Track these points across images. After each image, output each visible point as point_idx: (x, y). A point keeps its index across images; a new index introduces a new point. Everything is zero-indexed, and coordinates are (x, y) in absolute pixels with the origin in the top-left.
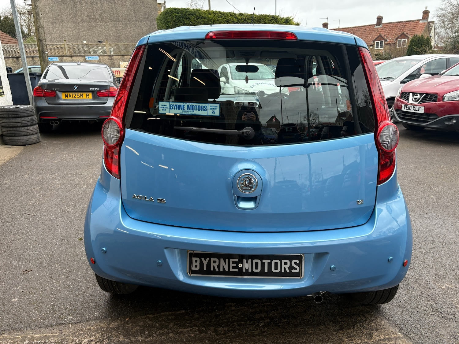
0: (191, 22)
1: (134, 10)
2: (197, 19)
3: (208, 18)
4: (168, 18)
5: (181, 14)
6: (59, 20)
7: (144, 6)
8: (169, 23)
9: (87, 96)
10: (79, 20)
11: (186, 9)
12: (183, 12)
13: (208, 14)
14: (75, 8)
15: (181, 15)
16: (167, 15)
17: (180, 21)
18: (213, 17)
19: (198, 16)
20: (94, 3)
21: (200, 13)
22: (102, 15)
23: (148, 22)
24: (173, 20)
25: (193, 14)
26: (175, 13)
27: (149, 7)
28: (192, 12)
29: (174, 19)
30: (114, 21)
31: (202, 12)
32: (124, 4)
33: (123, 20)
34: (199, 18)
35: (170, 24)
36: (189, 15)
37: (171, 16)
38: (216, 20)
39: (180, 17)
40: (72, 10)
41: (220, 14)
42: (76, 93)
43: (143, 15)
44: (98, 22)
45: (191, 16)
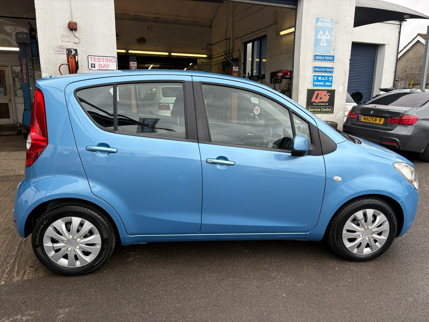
9: (380, 121)
42: (372, 118)
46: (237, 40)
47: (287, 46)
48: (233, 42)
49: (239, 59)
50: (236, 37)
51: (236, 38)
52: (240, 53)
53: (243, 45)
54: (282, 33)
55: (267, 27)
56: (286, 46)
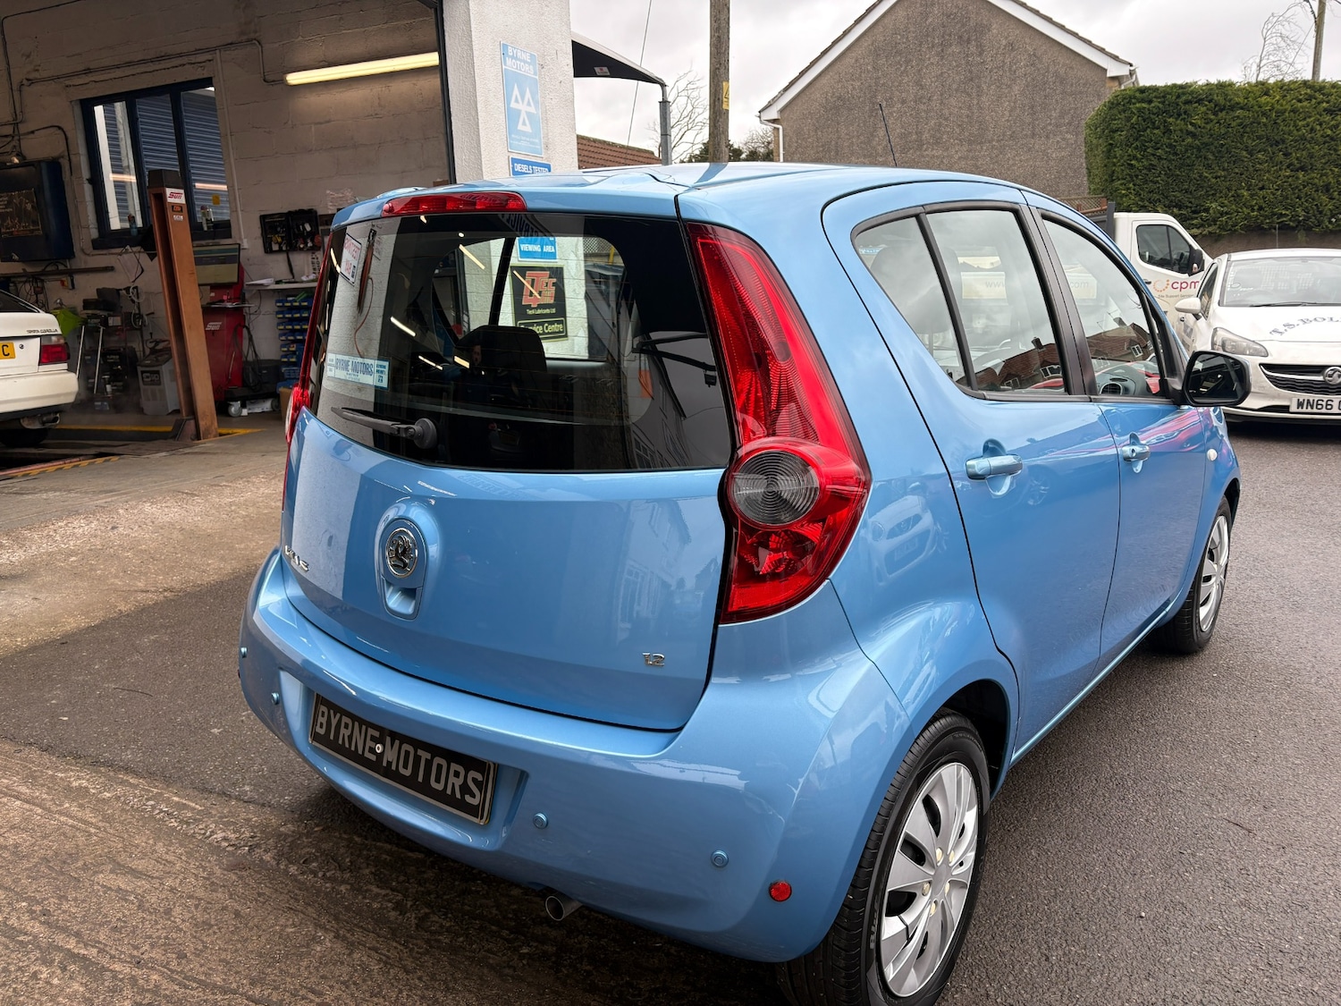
0: (1192, 124)
1: (1032, 107)
2: (1215, 114)
3: (1256, 107)
4: (1115, 120)
5: (1159, 102)
6: (830, 152)
7: (1064, 92)
8: (1116, 135)
10: (879, 148)
11: (1181, 87)
12: (1168, 96)
13: (1258, 94)
14: (872, 119)
15: (1161, 106)
16: (1115, 111)
17: (1154, 123)
18: (1278, 101)
19: (1222, 102)
20: (924, 101)
21: (1230, 92)
22: (939, 131)
23: (1068, 136)
24: (1129, 124)
25: (1202, 100)
26: (1142, 101)
27: (1081, 93)
28: (1200, 94)
29: (1133, 120)
30: (970, 143)
31: (1240, 89)
32: (1006, 91)
33: (995, 138)
34: (1221, 110)
35: (1120, 135)
36: (1187, 102)
37: (1124, 111)
38: (1286, 110)
39: (1155, 111)
40: (864, 125)
41: (1309, 91)
43: (1055, 118)
44: (926, 150)
45: (1197, 105)
46: (37, 88)
47: (323, 126)
48: (16, 94)
49: (65, 163)
50: (31, 77)
51: (28, 80)
52: (67, 139)
53: (78, 110)
54: (294, 78)
55: (208, 50)
56: (321, 123)
